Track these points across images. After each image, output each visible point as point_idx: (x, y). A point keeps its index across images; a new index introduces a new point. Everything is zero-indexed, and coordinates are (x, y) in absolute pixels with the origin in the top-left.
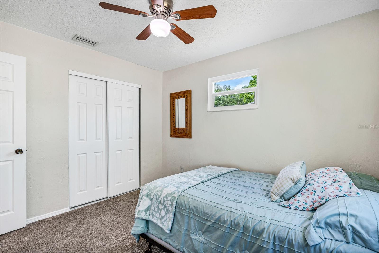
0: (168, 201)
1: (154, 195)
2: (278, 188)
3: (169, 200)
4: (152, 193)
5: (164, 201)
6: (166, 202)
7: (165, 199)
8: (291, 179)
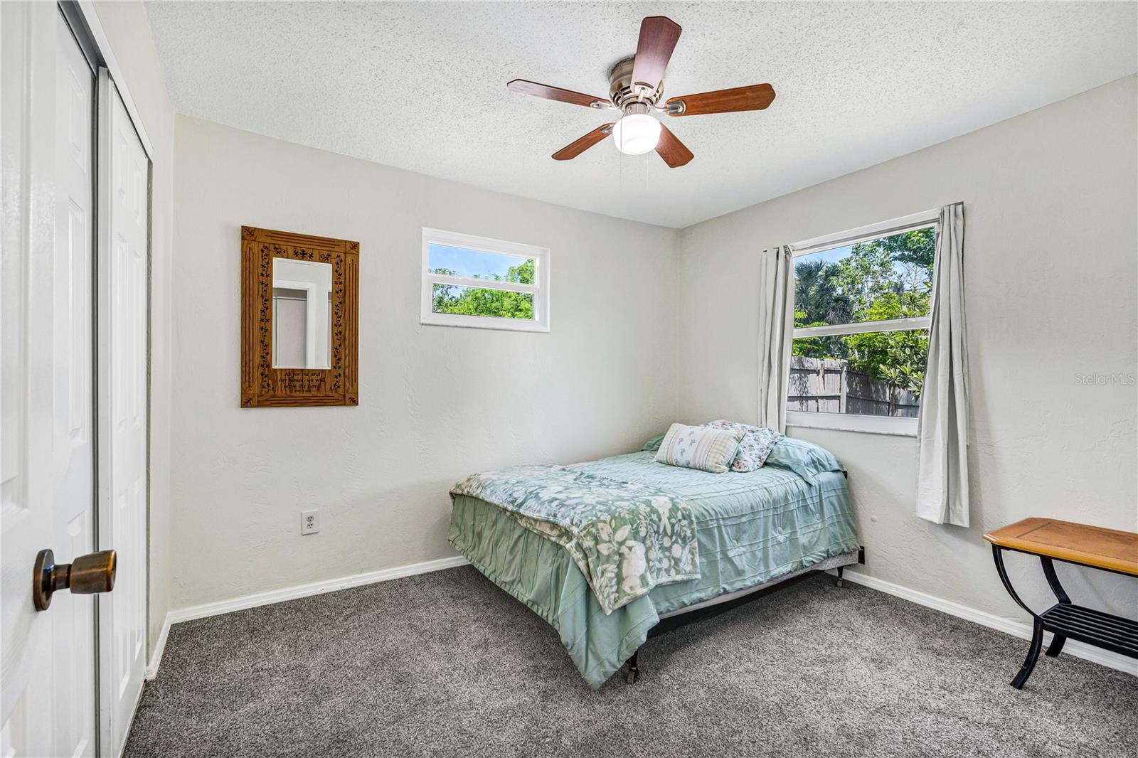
0: (680, 521)
1: (647, 528)
2: (723, 454)
3: (680, 518)
4: (638, 525)
5: (673, 526)
6: (677, 525)
7: (673, 521)
8: (735, 438)
